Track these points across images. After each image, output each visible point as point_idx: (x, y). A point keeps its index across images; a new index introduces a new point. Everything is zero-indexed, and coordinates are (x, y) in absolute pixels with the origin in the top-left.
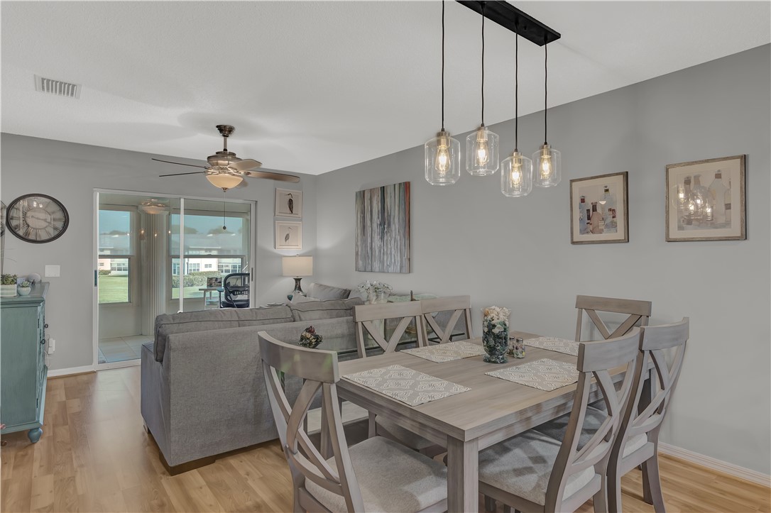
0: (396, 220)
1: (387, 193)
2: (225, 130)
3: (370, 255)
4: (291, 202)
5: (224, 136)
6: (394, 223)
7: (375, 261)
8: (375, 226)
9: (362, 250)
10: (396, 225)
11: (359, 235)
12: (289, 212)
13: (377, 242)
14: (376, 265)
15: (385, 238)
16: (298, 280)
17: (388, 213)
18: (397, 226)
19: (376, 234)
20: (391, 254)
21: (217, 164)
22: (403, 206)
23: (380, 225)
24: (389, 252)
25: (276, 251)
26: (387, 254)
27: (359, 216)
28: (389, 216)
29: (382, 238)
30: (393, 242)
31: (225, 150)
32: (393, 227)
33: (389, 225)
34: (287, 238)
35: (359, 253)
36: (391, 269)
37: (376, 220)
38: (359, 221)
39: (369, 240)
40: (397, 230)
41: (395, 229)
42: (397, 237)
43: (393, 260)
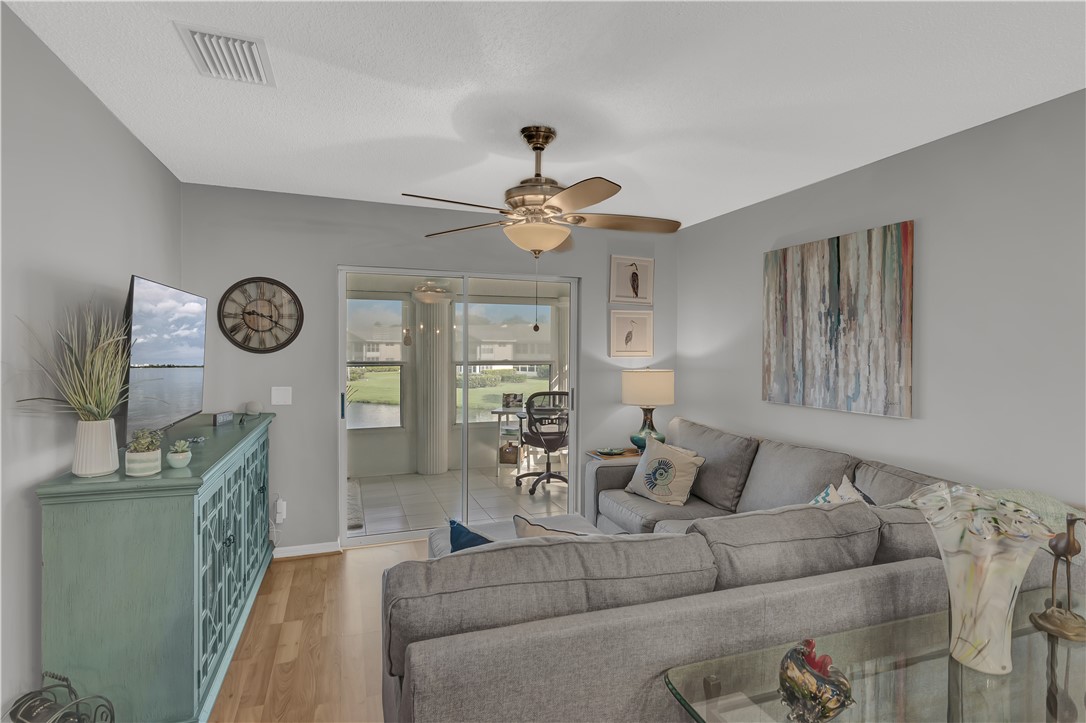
0: (874, 304)
1: (847, 250)
2: (537, 137)
3: (800, 375)
4: (635, 277)
5: (535, 149)
6: (867, 310)
7: (813, 386)
8: (813, 317)
9: (779, 362)
10: (873, 315)
11: (772, 334)
12: (632, 294)
13: (818, 347)
14: (817, 394)
15: (842, 341)
16: (648, 412)
17: (849, 289)
18: (876, 318)
19: (816, 335)
20: (857, 375)
21: (523, 203)
22: (896, 275)
23: (828, 314)
24: (852, 370)
25: (612, 361)
26: (846, 374)
28: (853, 296)
29: (833, 341)
30: (863, 349)
31: (538, 175)
32: (863, 319)
33: (853, 314)
34: (628, 338)
35: (773, 370)
36: (858, 406)
37: (817, 305)
38: (772, 308)
39: (798, 345)
40: (877, 326)
41: (871, 324)
42: (875, 340)
43: (863, 388)
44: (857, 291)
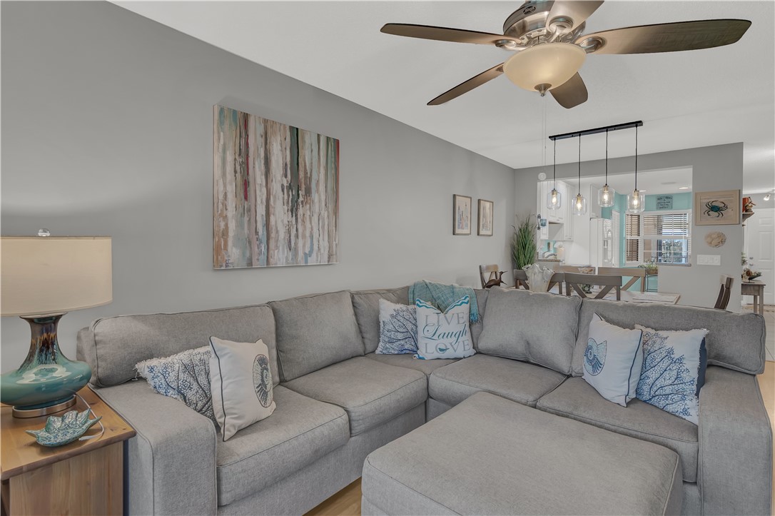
0: (322, 188)
1: (304, 142)
3: (264, 240)
6: (318, 191)
7: (277, 247)
8: (276, 187)
9: (240, 225)
10: (320, 196)
11: (231, 196)
13: (281, 215)
14: (280, 256)
15: (301, 211)
17: (306, 173)
18: (323, 198)
19: (279, 203)
20: (312, 237)
22: (333, 172)
23: (290, 187)
24: (308, 234)
26: (304, 236)
27: (230, 158)
28: (308, 179)
29: (294, 210)
30: (315, 218)
32: (315, 196)
33: (308, 191)
35: (231, 234)
36: (312, 261)
37: (279, 179)
38: (229, 168)
39: (261, 210)
40: (323, 204)
41: (320, 201)
42: (322, 212)
43: (316, 247)
44: (311, 175)
